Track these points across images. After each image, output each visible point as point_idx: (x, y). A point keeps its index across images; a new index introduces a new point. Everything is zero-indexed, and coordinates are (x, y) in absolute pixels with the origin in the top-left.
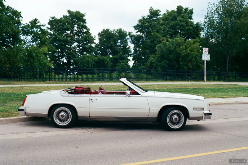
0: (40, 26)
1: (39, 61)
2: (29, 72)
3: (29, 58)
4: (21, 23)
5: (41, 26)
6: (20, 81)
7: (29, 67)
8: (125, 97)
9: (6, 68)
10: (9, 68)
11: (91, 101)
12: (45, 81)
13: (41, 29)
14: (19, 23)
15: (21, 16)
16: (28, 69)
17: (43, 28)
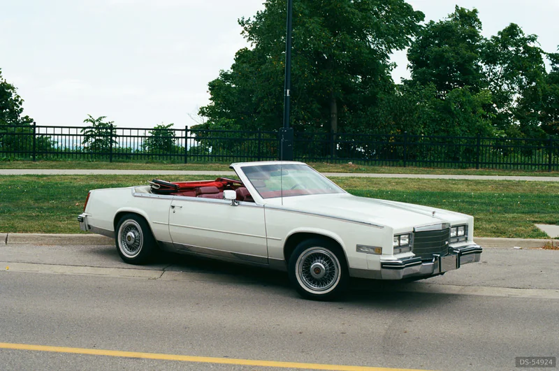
0: (524, 40)
1: (467, 121)
2: (442, 146)
3: (444, 116)
4: (478, 36)
5: (527, 39)
6: (405, 166)
7: (442, 134)
8: (226, 206)
9: (388, 137)
10: (395, 137)
11: (172, 210)
12: (464, 168)
13: (526, 47)
14: (474, 35)
15: (477, 20)
16: (440, 141)
17: (531, 45)
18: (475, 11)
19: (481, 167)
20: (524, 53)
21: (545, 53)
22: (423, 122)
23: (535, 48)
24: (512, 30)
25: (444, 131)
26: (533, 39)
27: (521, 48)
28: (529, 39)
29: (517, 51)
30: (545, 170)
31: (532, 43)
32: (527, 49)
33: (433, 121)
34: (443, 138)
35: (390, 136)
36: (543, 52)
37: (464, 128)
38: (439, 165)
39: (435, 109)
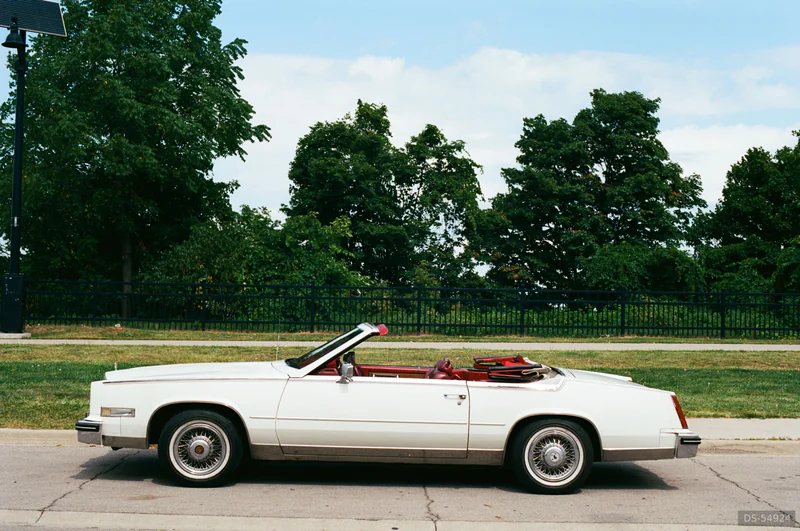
0: (449, 148)
5: (451, 147)
7: (277, 282)
9: (194, 287)
10: (204, 286)
12: (292, 332)
13: (451, 159)
17: (458, 155)
18: (384, 109)
19: (318, 330)
20: (449, 167)
21: (478, 167)
22: (247, 265)
23: (464, 161)
24: (431, 135)
25: (278, 277)
26: (459, 147)
27: (445, 160)
28: (454, 148)
29: (439, 165)
30: (412, 332)
31: (457, 152)
32: (454, 162)
33: (263, 263)
34: (277, 288)
35: (198, 285)
36: (475, 165)
37: (307, 274)
38: (266, 328)
39: (268, 245)
